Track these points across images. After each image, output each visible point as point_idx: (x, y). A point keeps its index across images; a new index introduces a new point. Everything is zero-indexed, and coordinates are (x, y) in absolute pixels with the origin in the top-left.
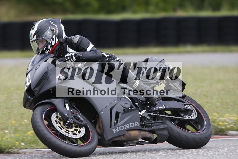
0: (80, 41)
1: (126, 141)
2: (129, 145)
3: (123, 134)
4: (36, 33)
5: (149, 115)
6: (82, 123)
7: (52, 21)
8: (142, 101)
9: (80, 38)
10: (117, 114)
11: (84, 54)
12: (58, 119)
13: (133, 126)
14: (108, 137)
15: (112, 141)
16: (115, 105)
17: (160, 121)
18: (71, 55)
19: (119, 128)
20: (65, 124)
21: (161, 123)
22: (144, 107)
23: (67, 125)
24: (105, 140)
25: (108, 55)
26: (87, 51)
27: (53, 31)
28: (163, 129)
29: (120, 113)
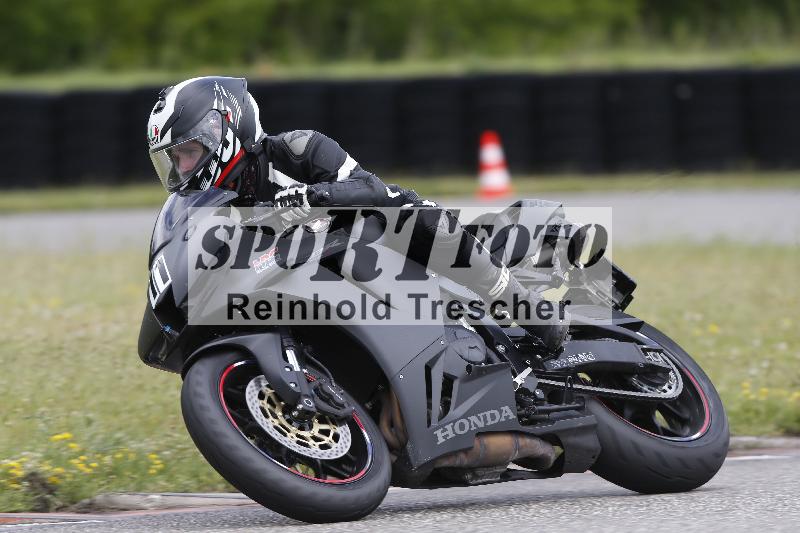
0: (313, 148)
1: (471, 469)
2: (480, 481)
3: (465, 447)
4: (172, 122)
5: (540, 386)
6: (341, 413)
7: (221, 83)
8: (516, 339)
9: (311, 139)
10: (448, 381)
11: (334, 190)
12: (265, 401)
13: (496, 421)
14: (421, 455)
15: (431, 470)
16: (441, 352)
17: (574, 405)
18: (296, 192)
19: (453, 427)
20: (290, 413)
21: (577, 409)
22: (523, 359)
23: (297, 419)
24: (411, 465)
25: (398, 194)
26: (339, 179)
27: (225, 116)
28: (584, 430)
29: (456, 378)
